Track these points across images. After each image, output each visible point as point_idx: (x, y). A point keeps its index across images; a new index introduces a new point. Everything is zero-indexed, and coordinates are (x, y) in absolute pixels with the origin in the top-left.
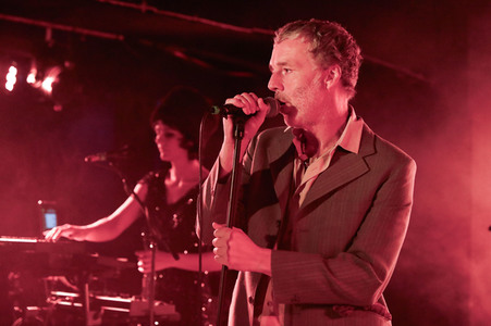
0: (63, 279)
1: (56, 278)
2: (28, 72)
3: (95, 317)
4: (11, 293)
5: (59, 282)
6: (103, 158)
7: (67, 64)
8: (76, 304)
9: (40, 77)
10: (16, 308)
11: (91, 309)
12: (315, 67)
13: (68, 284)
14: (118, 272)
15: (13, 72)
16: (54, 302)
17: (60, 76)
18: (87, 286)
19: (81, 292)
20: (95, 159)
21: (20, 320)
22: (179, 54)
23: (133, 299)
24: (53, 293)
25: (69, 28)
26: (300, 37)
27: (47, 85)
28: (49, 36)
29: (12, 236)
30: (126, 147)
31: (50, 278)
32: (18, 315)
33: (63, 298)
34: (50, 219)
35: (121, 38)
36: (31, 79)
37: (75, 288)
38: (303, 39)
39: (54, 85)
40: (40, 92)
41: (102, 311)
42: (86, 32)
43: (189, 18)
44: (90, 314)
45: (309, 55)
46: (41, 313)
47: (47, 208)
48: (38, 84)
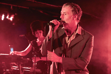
0: (15, 63)
1: (13, 63)
2: (7, 16)
3: (22, 72)
4: (3, 67)
5: (14, 64)
6: (24, 36)
7: (16, 14)
8: (18, 69)
9: (9, 17)
10: (4, 70)
11: (21, 70)
12: (72, 14)
13: (16, 65)
14: (27, 62)
15: (3, 16)
16: (13, 69)
17: (14, 17)
18: (20, 65)
19: (19, 66)
20: (22, 36)
21: (5, 73)
22: (41, 12)
23: (31, 68)
24: (12, 67)
25: (16, 6)
26: (69, 7)
27: (11, 19)
28: (11, 7)
29: (3, 53)
30: (29, 33)
31: (12, 63)
32: (4, 72)
33: (15, 68)
34: (12, 49)
35: (28, 8)
36: (7, 17)
37: (17, 65)
38: (70, 8)
39: (13, 19)
40: (9, 20)
41: (24, 71)
42: (20, 7)
43: (43, 3)
44: (21, 71)
45: (71, 11)
46: (10, 71)
47: (11, 47)
48: (9, 19)
